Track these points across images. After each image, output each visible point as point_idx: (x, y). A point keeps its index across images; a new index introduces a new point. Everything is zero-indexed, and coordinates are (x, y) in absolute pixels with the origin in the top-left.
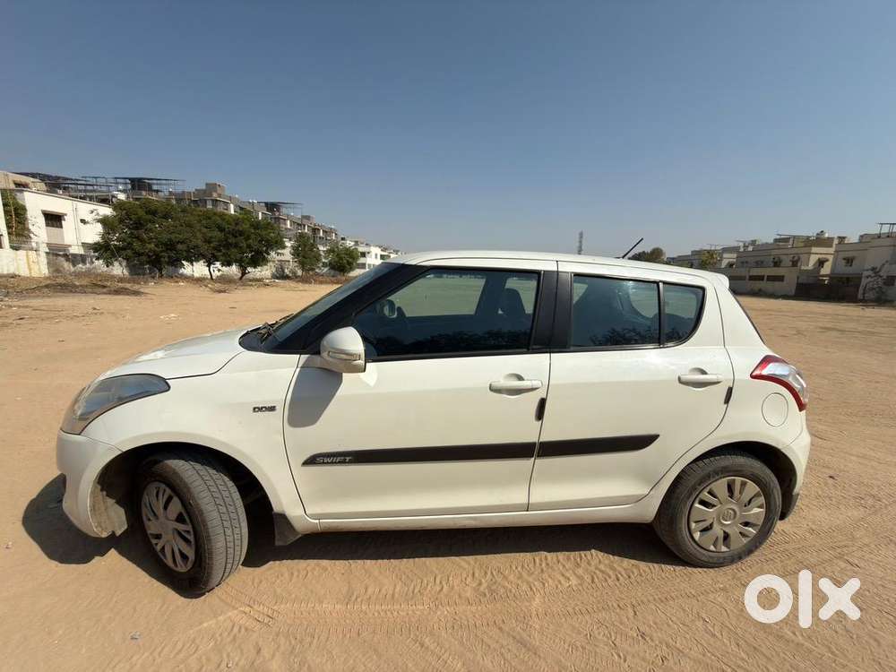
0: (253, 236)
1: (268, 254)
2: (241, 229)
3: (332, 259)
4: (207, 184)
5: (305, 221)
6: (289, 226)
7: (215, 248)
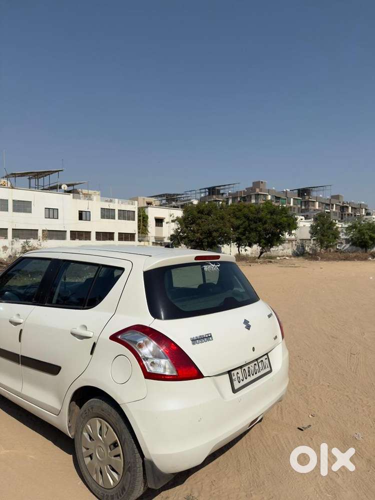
0: (269, 221)
1: (283, 235)
2: (259, 216)
3: (354, 235)
4: (253, 183)
5: (333, 201)
6: (317, 208)
7: (241, 233)
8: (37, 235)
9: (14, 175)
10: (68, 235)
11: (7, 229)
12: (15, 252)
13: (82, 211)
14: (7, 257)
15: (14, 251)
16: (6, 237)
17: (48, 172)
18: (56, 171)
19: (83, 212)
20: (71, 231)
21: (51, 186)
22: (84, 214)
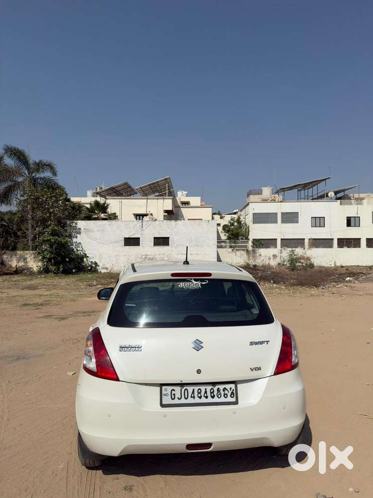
8: (304, 243)
9: (283, 190)
10: (335, 243)
11: (276, 239)
12: (284, 260)
13: (350, 217)
14: (277, 264)
15: (282, 259)
16: (276, 247)
17: (315, 181)
18: (323, 180)
19: (352, 218)
20: (338, 239)
21: (319, 195)
22: (352, 220)
